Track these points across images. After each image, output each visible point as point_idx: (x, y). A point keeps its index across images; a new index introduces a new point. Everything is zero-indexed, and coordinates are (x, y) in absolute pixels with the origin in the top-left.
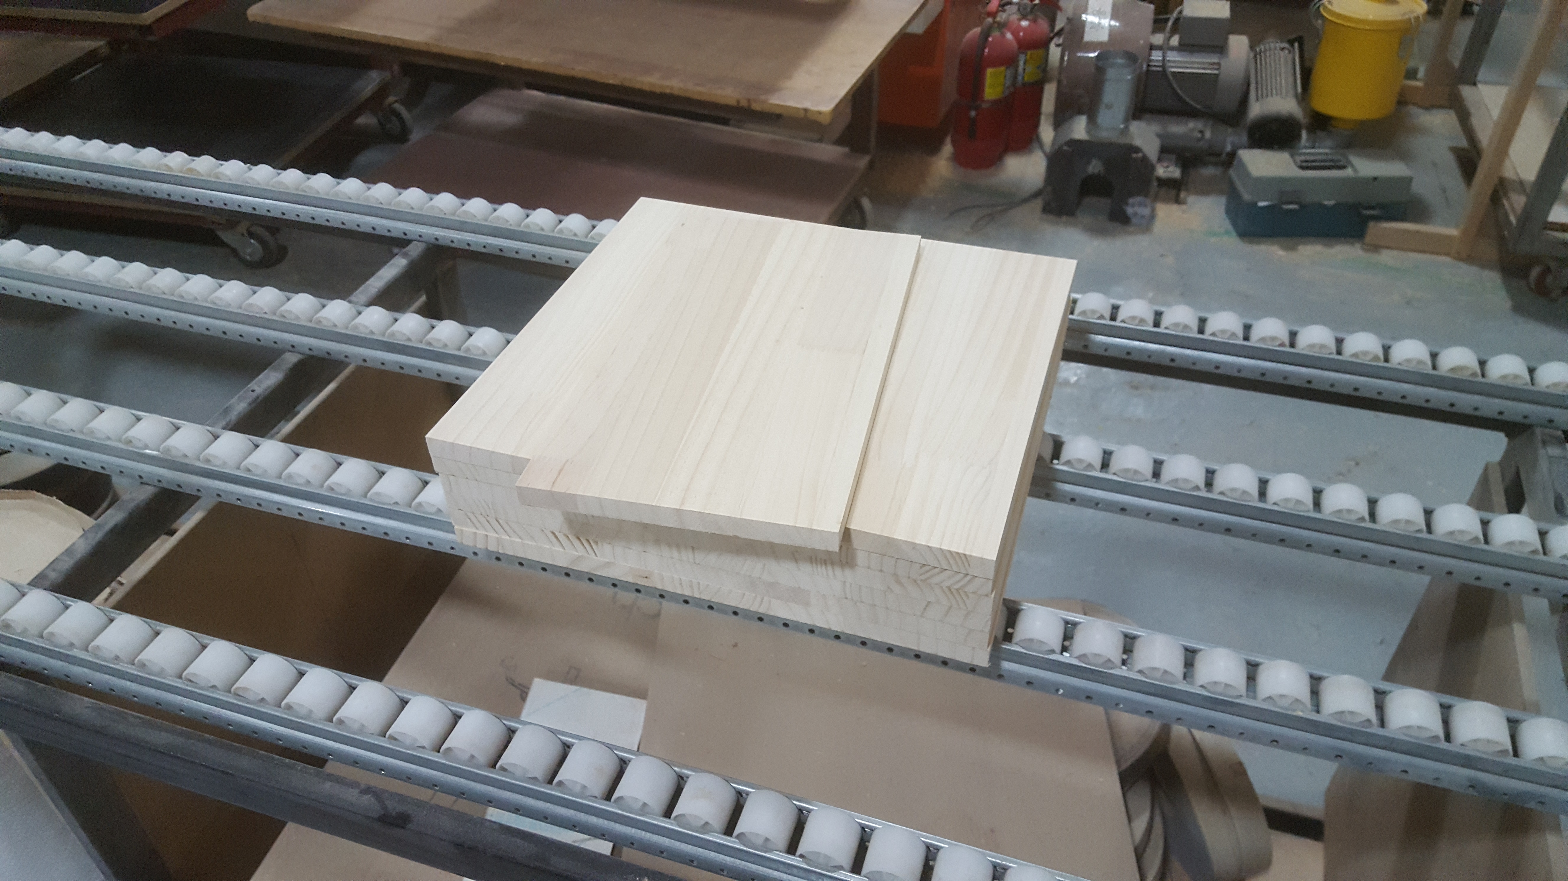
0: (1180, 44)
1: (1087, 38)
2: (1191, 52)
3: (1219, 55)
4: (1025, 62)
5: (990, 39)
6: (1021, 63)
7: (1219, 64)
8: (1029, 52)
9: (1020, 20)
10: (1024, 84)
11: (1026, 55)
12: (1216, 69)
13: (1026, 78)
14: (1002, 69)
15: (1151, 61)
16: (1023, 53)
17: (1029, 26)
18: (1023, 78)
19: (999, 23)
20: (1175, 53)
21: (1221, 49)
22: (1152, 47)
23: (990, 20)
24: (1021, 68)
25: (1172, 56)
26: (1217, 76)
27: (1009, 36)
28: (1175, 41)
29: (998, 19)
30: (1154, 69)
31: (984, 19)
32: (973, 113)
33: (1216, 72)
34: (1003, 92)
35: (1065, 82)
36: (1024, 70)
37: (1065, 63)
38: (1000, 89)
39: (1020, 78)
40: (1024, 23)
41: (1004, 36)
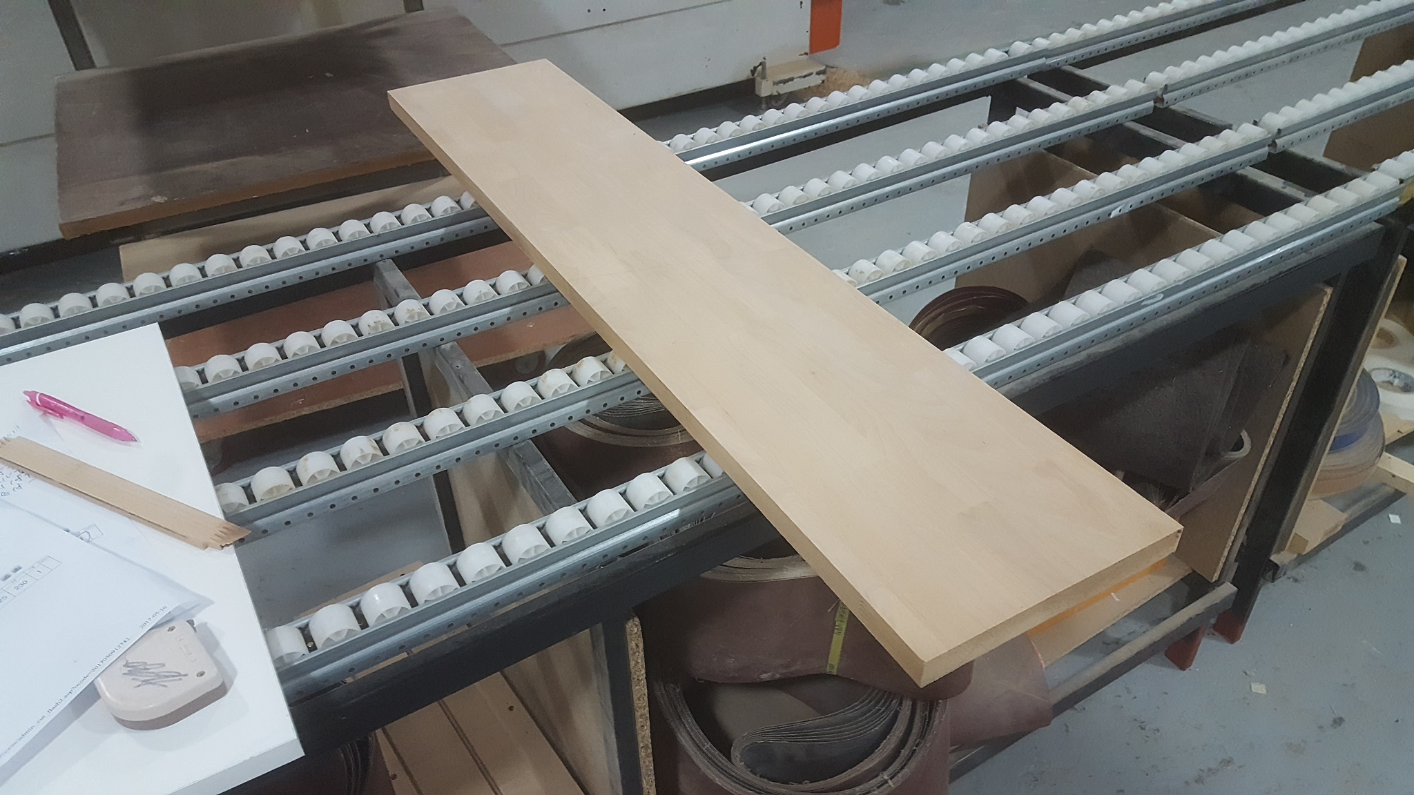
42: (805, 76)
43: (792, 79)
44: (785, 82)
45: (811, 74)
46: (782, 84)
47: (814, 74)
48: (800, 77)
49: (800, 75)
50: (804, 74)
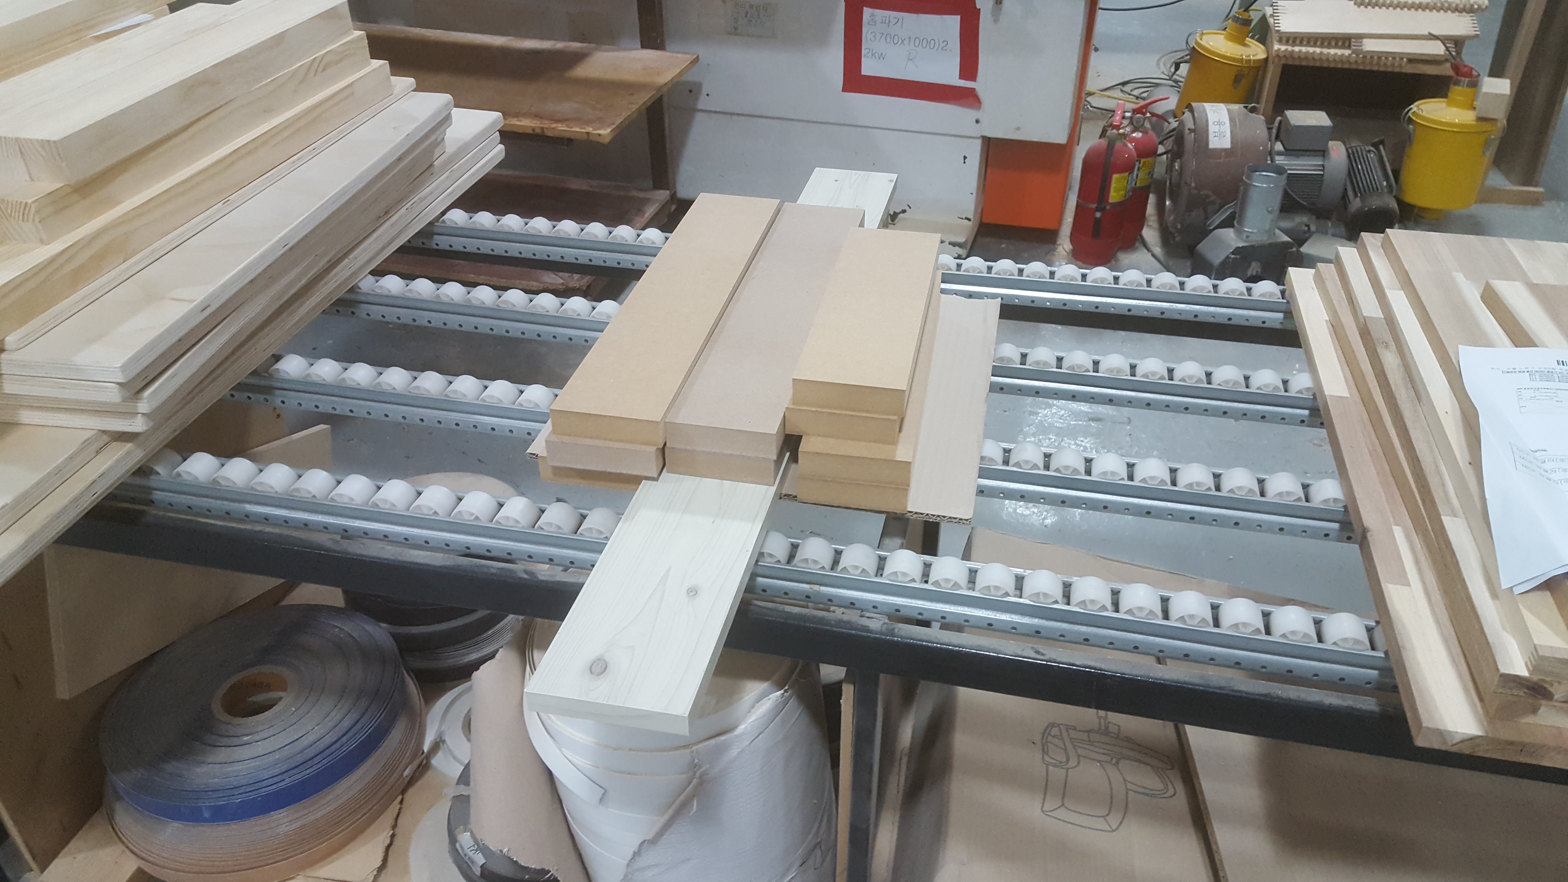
1: (1212, 145)
2: (1297, 156)
3: (1321, 158)
4: (1139, 169)
6: (1136, 170)
7: (1323, 166)
8: (1142, 161)
9: (1133, 132)
10: (1137, 190)
11: (1140, 163)
12: (1320, 170)
13: (1138, 185)
14: (1127, 174)
16: (1138, 160)
17: (1142, 137)
18: (1136, 183)
20: (1282, 158)
21: (1323, 153)
24: (1135, 174)
26: (1323, 175)
31: (1109, 131)
32: (1098, 215)
33: (1322, 173)
34: (1125, 196)
36: (1137, 175)
37: (1193, 168)
38: (1123, 192)
39: (1134, 183)
40: (1136, 135)
41: (1126, 146)
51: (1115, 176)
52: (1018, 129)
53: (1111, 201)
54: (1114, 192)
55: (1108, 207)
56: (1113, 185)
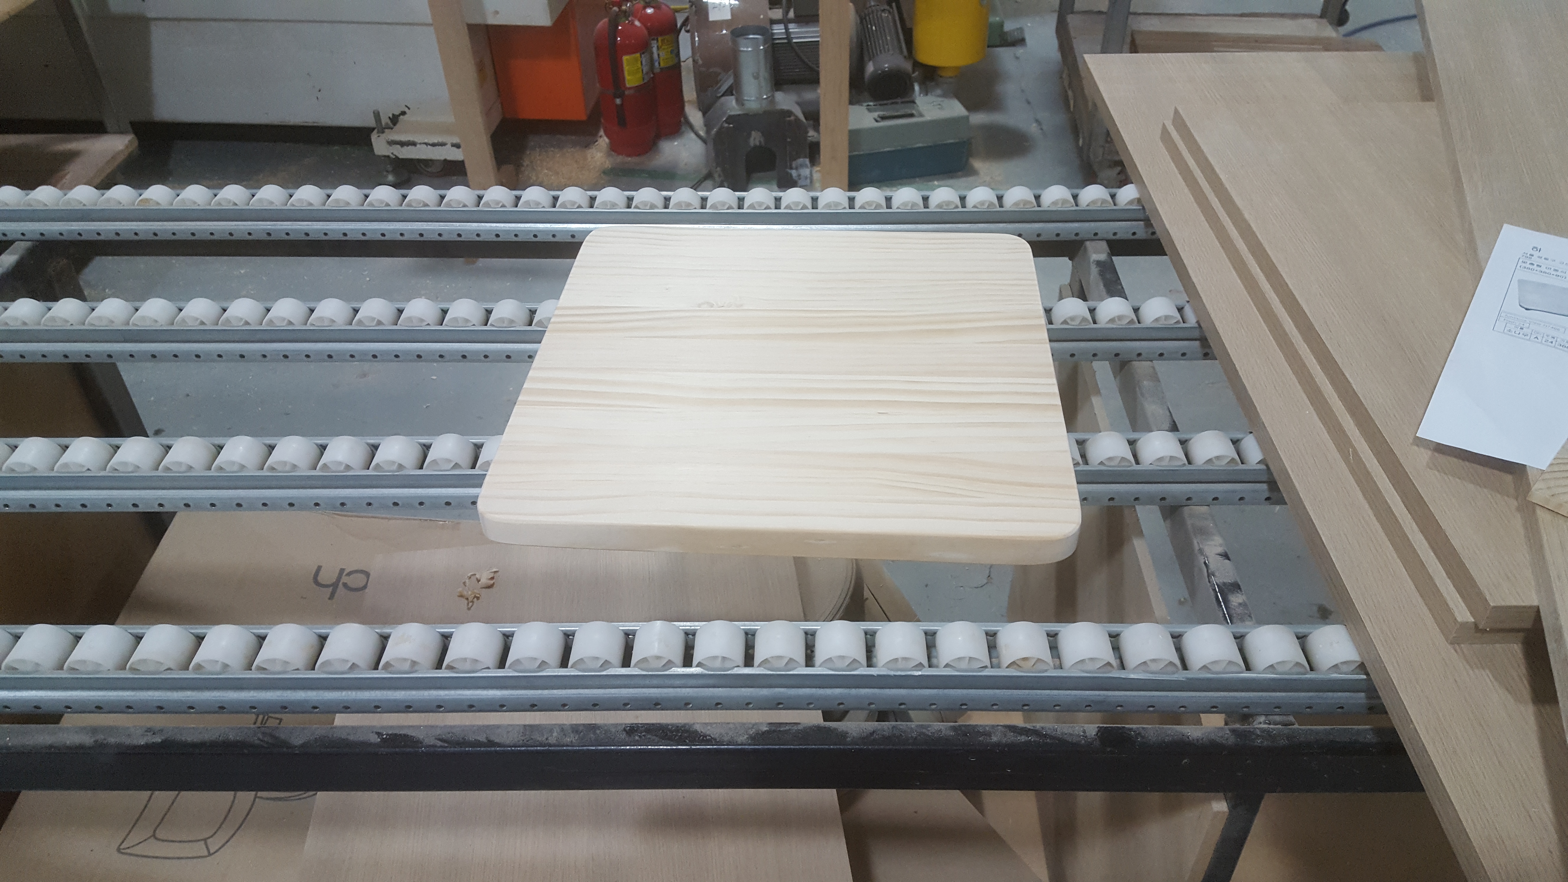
0: (796, 16)
1: (712, 17)
2: (807, 22)
4: (658, 48)
5: (620, 28)
6: (655, 49)
8: (660, 39)
9: (645, 8)
10: (661, 69)
11: (658, 41)
13: (662, 65)
14: (638, 55)
15: (773, 34)
16: (653, 39)
17: (655, 11)
18: (659, 63)
19: (625, 12)
20: (794, 25)
22: (773, 22)
23: (616, 9)
24: (655, 56)
25: (793, 28)
27: (637, 23)
28: (791, 14)
29: (624, 7)
30: (777, 41)
31: (611, 8)
32: (618, 101)
34: (643, 79)
35: (700, 62)
36: (659, 55)
37: (697, 45)
38: (640, 75)
39: (657, 64)
40: (649, 11)
41: (633, 24)
42: (434, 145)
43: (414, 144)
44: (403, 144)
45: (443, 144)
46: (398, 146)
47: (449, 146)
48: (426, 144)
49: (426, 141)
50: (431, 142)
51: (625, 58)
52: (497, 12)
53: (628, 85)
54: (629, 75)
55: (627, 93)
56: (626, 68)
